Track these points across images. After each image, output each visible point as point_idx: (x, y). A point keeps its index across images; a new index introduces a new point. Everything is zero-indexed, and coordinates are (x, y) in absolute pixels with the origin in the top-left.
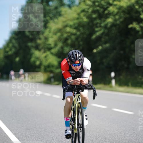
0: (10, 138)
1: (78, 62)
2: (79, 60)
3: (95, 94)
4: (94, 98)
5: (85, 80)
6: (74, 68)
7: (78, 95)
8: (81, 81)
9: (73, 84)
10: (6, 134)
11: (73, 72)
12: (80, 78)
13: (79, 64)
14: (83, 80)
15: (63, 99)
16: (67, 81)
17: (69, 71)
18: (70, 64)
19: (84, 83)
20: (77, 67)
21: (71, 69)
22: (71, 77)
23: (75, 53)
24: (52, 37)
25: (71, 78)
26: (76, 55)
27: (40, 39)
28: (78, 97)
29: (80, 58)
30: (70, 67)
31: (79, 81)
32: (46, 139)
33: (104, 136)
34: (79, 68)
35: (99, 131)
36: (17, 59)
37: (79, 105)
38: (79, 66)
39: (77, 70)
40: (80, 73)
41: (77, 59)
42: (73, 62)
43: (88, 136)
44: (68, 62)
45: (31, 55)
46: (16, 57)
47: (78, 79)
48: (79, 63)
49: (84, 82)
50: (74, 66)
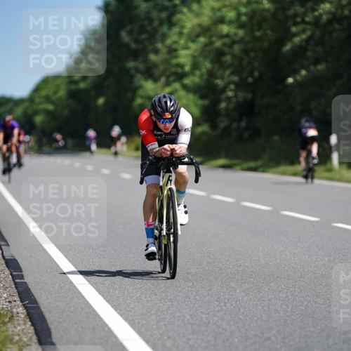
0: (83, 294)
1: (168, 115)
2: (171, 113)
3: (198, 175)
4: (197, 181)
5: (180, 148)
6: (161, 126)
7: (167, 175)
8: (173, 150)
9: (158, 155)
10: (72, 283)
11: (160, 133)
12: (172, 144)
13: (171, 120)
14: (176, 149)
15: (141, 183)
16: (149, 149)
17: (153, 131)
18: (154, 119)
19: (177, 154)
20: (168, 125)
21: (156, 128)
22: (156, 143)
23: (165, 100)
24: (186, 48)
25: (156, 145)
26: (166, 102)
27: (156, 52)
28: (169, 179)
29: (172, 109)
30: (155, 123)
31: (169, 149)
32: (172, 297)
33: (313, 290)
34: (170, 126)
35: (301, 277)
36: (101, 101)
37: (169, 193)
38: (171, 122)
39: (168, 129)
40: (173, 135)
41: (167, 110)
42: (160, 116)
43: (273, 289)
44: (151, 115)
45: (135, 90)
46: (98, 96)
47: (166, 146)
48: (170, 116)
49: (177, 152)
50: (163, 123)
